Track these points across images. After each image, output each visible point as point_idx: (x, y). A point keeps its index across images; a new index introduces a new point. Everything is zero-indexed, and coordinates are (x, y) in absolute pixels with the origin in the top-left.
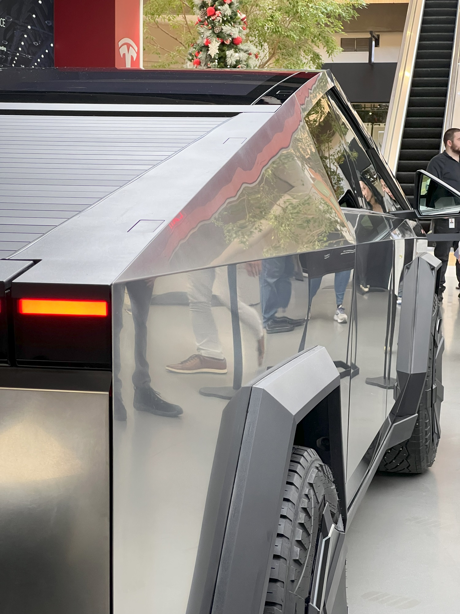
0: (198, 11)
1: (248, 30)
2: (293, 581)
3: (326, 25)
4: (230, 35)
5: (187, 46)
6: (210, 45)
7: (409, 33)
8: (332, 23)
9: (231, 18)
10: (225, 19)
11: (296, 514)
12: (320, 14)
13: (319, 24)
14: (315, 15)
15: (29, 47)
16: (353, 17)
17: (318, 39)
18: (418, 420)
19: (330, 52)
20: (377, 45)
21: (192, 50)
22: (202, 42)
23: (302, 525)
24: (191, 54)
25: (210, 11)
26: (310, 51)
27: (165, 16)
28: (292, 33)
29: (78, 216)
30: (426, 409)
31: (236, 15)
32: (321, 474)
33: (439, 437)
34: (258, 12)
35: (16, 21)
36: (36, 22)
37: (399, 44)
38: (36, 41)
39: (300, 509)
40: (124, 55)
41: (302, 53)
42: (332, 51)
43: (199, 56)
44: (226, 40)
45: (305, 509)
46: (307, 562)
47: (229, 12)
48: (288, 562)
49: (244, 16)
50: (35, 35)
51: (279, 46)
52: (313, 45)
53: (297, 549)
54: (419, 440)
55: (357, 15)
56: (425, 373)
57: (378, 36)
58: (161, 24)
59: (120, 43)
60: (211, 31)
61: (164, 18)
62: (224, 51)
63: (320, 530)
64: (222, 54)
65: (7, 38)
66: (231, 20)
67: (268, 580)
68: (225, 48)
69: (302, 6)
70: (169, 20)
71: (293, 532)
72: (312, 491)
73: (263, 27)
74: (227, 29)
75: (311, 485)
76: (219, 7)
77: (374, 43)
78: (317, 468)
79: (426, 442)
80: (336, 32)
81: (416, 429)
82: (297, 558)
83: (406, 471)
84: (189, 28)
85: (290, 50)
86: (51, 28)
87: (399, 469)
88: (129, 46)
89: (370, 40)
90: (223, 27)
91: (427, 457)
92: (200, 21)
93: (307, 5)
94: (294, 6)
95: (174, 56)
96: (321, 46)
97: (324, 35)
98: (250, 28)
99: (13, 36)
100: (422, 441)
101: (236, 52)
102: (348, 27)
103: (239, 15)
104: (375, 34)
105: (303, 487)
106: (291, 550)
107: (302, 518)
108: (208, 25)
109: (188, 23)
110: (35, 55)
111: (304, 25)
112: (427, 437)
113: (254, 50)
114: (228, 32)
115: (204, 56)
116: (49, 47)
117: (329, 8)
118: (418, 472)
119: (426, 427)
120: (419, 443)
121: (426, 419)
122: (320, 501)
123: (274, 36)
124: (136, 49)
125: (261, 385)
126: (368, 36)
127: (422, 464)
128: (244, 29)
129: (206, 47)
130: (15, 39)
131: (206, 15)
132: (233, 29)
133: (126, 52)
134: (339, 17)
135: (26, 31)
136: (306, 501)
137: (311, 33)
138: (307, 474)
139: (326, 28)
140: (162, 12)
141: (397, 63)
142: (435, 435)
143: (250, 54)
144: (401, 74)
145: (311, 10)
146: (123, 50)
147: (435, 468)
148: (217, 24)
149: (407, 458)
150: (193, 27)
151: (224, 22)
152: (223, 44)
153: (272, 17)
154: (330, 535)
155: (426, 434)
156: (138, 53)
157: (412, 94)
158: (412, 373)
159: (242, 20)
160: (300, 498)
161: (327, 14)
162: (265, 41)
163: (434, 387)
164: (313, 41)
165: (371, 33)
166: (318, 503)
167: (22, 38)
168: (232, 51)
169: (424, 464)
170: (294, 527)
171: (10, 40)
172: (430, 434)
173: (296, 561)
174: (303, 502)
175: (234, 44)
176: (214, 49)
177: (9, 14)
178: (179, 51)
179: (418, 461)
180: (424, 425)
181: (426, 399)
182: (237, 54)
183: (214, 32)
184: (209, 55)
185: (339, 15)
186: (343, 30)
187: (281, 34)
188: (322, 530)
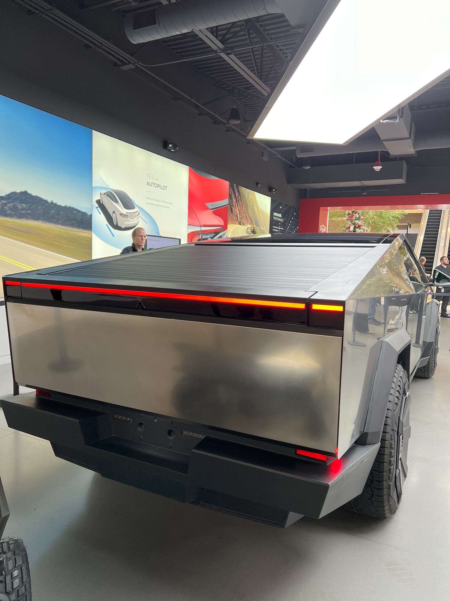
0: (347, 216)
1: (364, 222)
2: (394, 410)
3: (392, 220)
4: (358, 224)
5: (342, 228)
6: (350, 227)
7: (422, 223)
8: (394, 220)
9: (358, 218)
10: (356, 218)
11: (396, 387)
12: (390, 217)
13: (390, 220)
14: (388, 217)
15: (290, 229)
16: (402, 218)
17: (389, 225)
18: (429, 359)
19: (393, 230)
20: (410, 227)
21: (344, 229)
22: (348, 226)
23: (398, 391)
24: (343, 230)
25: (351, 216)
26: (386, 229)
27: (335, 218)
28: (380, 223)
29: (327, 278)
30: (433, 355)
31: (360, 217)
32: (404, 374)
33: (436, 366)
34: (368, 216)
35: (287, 220)
36: (293, 220)
37: (419, 227)
38: (293, 226)
39: (397, 385)
40: (321, 230)
41: (383, 230)
42: (394, 229)
43: (346, 231)
44: (356, 226)
45: (399, 386)
46: (399, 404)
47: (358, 216)
48: (393, 403)
49: (363, 217)
50: (292, 224)
51: (375, 228)
52: (387, 227)
53: (396, 399)
54: (429, 366)
55: (404, 217)
56: (433, 342)
57: (411, 224)
58: (334, 221)
59: (320, 227)
60: (351, 223)
61: (334, 219)
62: (355, 229)
63: (404, 393)
64: (355, 230)
65: (284, 225)
66: (359, 219)
67: (387, 409)
68: (356, 228)
69: (384, 214)
70: (336, 219)
71: (395, 393)
72: (401, 379)
73: (369, 221)
74: (357, 222)
75: (401, 377)
76: (354, 215)
77: (409, 227)
78: (403, 371)
79: (432, 367)
80: (396, 223)
81: (429, 362)
82: (396, 402)
83: (424, 377)
84: (343, 222)
85: (379, 229)
86: (298, 222)
87: (420, 376)
88: (323, 227)
89: (408, 226)
90: (356, 221)
91: (432, 372)
92: (347, 219)
93: (386, 214)
94: (381, 214)
95: (337, 231)
96: (390, 227)
97: (391, 224)
98: (365, 222)
99: (285, 224)
100: (430, 366)
101: (359, 229)
102: (400, 221)
103: (361, 217)
104: (410, 224)
105: (398, 378)
106: (394, 399)
107: (398, 388)
108: (350, 221)
109: (343, 220)
110: (292, 231)
111: (384, 221)
112: (432, 365)
113: (366, 229)
114: (357, 223)
115: (348, 231)
116: (296, 228)
117: (394, 215)
118: (428, 377)
119: (432, 361)
120: (429, 367)
121: (432, 358)
122: (404, 383)
123: (373, 224)
124: (326, 228)
125: (386, 340)
126: (408, 224)
127: (430, 374)
128: (363, 222)
129: (349, 228)
130: (286, 226)
131: (350, 217)
132: (359, 222)
133: (322, 229)
134: (397, 218)
135: (290, 223)
136: (400, 383)
137: (386, 223)
138: (399, 373)
139: (392, 222)
140: (334, 217)
141: (418, 234)
142: (435, 365)
143: (364, 230)
144: (419, 238)
145: (387, 215)
146: (321, 229)
147: (434, 376)
148: (353, 220)
149: (424, 372)
150: (344, 221)
151: (356, 219)
152: (355, 227)
153: (373, 218)
154: (407, 396)
155: (432, 364)
156: (326, 230)
157: (423, 244)
158: (428, 341)
159: (362, 219)
160: (397, 381)
161: (393, 217)
162: (370, 226)
163: (436, 347)
164: (387, 226)
165: (408, 223)
166: (403, 384)
167: (288, 225)
168: (358, 229)
169: (430, 375)
170: (395, 391)
171: (285, 226)
172: (433, 364)
173: (396, 403)
174: (399, 383)
175: (359, 226)
176: (352, 228)
177: (285, 218)
178: (339, 229)
179: (428, 373)
180: (432, 360)
181: (433, 352)
182: (360, 230)
183: (352, 223)
184: (350, 231)
185: (397, 217)
186: (398, 222)
187: (376, 223)
188: (405, 393)
